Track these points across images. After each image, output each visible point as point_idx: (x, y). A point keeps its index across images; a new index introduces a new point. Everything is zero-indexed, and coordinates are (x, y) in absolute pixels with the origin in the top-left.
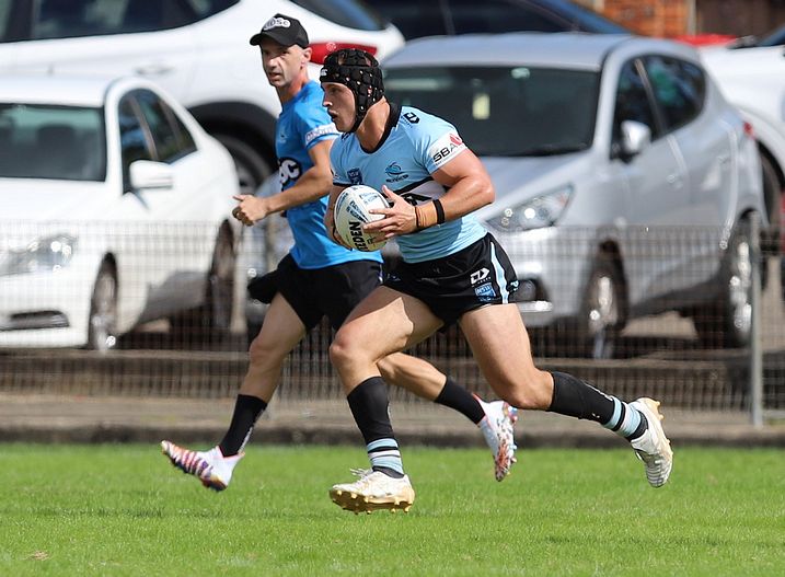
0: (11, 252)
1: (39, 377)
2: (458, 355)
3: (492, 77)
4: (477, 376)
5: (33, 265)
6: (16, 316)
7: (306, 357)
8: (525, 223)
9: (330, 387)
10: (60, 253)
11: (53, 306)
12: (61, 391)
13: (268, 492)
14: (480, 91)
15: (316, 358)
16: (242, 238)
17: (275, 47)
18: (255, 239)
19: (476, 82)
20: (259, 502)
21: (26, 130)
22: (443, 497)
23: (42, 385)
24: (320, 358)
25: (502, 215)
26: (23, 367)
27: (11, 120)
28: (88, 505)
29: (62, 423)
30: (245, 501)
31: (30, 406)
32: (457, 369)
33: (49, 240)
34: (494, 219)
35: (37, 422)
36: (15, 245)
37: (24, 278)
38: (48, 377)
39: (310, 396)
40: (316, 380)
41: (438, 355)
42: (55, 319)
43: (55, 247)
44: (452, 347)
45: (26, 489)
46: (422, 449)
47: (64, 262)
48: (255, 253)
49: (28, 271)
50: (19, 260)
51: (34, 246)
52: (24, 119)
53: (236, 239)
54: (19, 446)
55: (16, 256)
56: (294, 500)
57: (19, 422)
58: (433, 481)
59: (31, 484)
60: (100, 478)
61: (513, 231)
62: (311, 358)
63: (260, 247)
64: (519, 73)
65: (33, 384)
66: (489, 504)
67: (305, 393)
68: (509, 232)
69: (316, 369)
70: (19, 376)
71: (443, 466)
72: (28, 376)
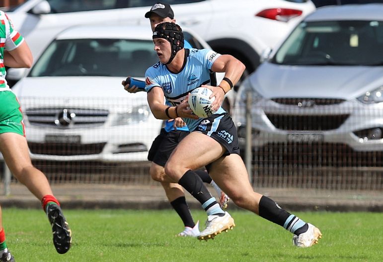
0: (119, 114)
1: (132, 176)
2: (342, 165)
3: (360, 26)
4: (352, 176)
5: (130, 120)
6: (121, 146)
7: (266, 166)
8: (376, 99)
9: (278, 181)
10: (143, 114)
11: (140, 140)
12: (143, 184)
13: (246, 234)
14: (354, 33)
15: (271, 167)
16: (234, 107)
17: (157, 18)
18: (241, 107)
19: (352, 29)
20: (242, 239)
21: (126, 53)
22: (334, 236)
23: (134, 180)
24: (273, 166)
25: (365, 95)
26: (125, 171)
27: (118, 48)
28: (156, 240)
29: (144, 199)
30: (235, 239)
31: (129, 191)
32: (342, 172)
33: (138, 108)
34: (360, 97)
35: (131, 199)
36: (121, 110)
37: (126, 127)
38: (137, 177)
39: (268, 186)
40: (271, 178)
41: (332, 165)
42: (141, 148)
43: (140, 111)
44: (340, 162)
45: (126, 232)
46: (325, 213)
47: (145, 119)
48: (241, 114)
49: (127, 123)
50: (123, 118)
51: (130, 111)
52: (125, 47)
53: (231, 107)
54: (122, 211)
55: (121, 116)
56: (260, 238)
57: (122, 199)
58: (330, 229)
59: (128, 230)
60: (163, 227)
61: (370, 103)
62: (268, 167)
63: (243, 111)
64: (373, 24)
65: (129, 180)
66: (358, 240)
67: (266, 184)
68: (368, 104)
69: (271, 172)
70: (122, 176)
71: (335, 221)
72: (127, 176)
